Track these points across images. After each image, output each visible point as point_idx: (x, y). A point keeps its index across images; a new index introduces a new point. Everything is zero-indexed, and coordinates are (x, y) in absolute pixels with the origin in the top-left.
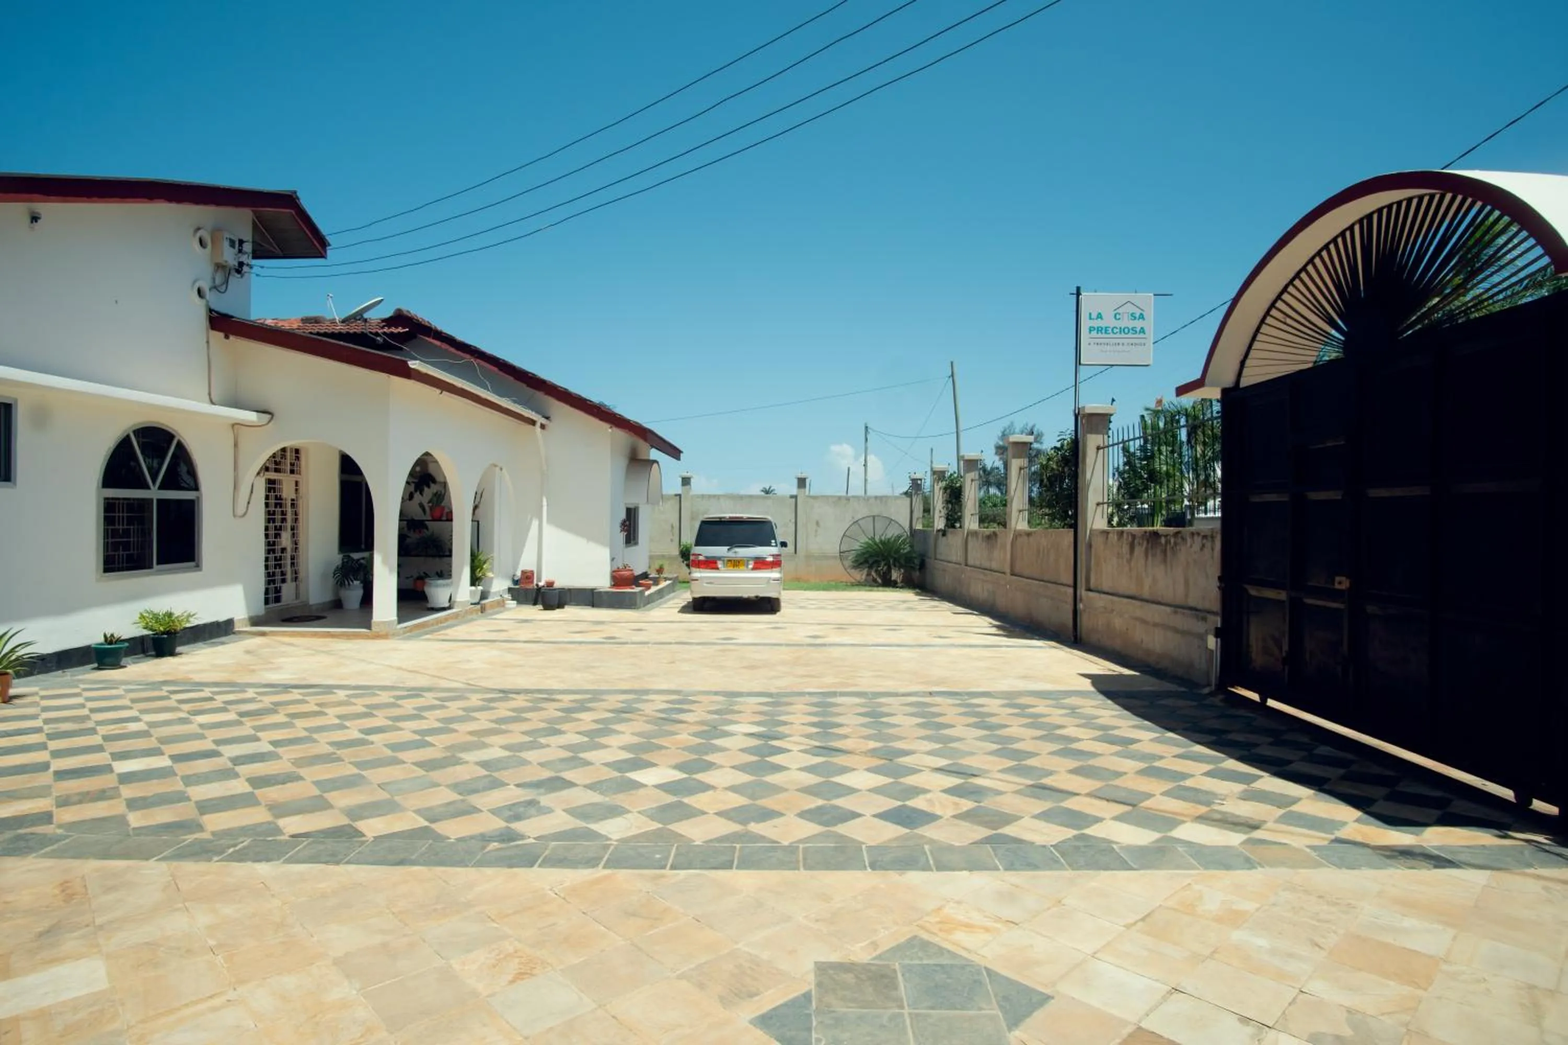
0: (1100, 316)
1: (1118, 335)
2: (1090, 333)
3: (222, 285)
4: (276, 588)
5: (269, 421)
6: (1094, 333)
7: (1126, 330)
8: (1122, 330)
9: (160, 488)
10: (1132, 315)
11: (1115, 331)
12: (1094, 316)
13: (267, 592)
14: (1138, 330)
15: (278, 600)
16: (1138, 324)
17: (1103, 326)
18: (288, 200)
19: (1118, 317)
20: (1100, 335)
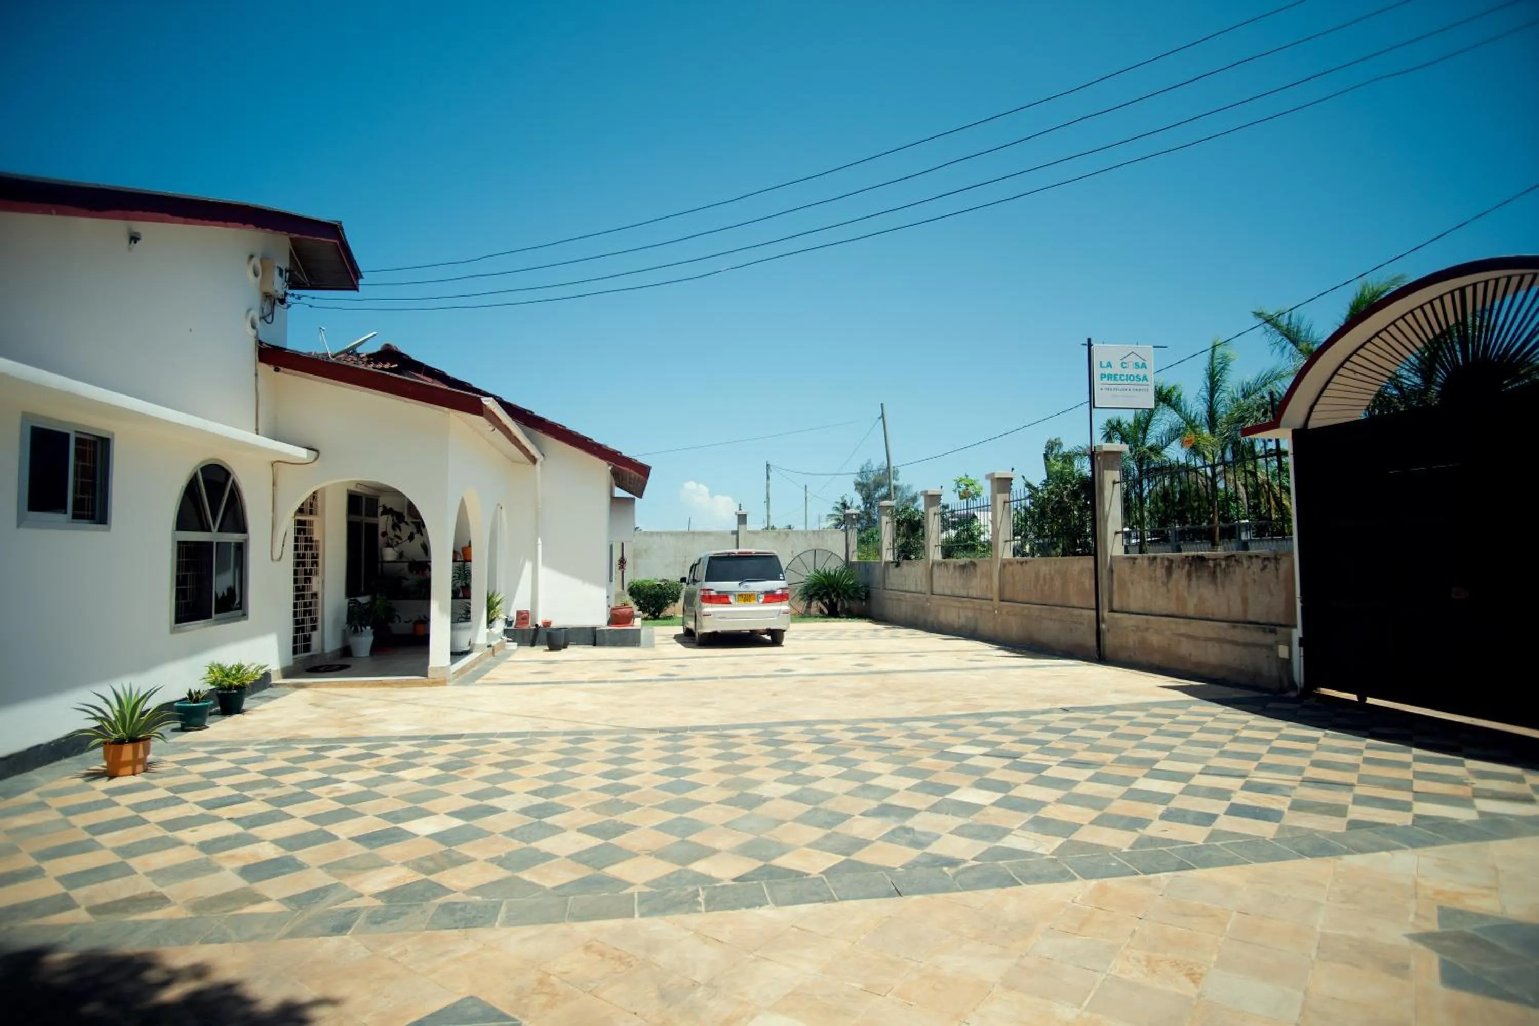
0: (1109, 365)
1: (1125, 382)
2: (1102, 379)
3: (269, 315)
4: (305, 636)
5: (316, 459)
6: (1105, 380)
7: (1132, 378)
8: (1128, 377)
9: (220, 530)
10: (1136, 364)
11: (1123, 378)
12: (1105, 364)
13: (295, 640)
14: (1141, 378)
15: (307, 648)
16: (1141, 372)
17: (1113, 373)
18: (334, 230)
19: (1124, 365)
20: (1110, 382)
